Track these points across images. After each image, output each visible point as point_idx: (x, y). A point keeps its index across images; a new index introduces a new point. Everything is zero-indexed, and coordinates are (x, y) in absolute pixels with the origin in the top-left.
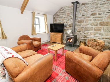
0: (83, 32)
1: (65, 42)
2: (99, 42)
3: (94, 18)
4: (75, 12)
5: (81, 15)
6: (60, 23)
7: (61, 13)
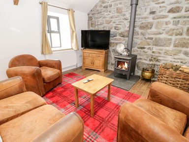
0: (149, 48)
1: (111, 68)
2: (186, 70)
3: (175, 18)
5: (148, 11)
6: (102, 29)
7: (104, 7)
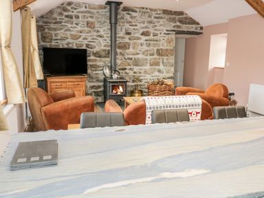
4: (114, 23)
